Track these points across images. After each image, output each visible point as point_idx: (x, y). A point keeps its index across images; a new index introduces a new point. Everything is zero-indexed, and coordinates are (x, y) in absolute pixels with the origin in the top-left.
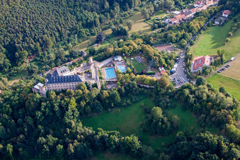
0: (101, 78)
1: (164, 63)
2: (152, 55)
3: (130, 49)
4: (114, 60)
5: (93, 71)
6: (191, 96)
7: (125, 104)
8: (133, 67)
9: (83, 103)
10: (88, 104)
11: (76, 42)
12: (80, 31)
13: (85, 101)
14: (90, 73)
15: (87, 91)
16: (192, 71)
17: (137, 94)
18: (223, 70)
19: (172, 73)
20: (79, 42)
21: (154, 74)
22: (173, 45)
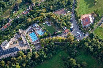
0: (30, 43)
1: (65, 24)
2: (57, 21)
3: (42, 18)
4: (33, 26)
5: (23, 38)
6: (90, 47)
7: (49, 58)
8: (47, 31)
9: (24, 65)
10: (27, 64)
11: (2, 12)
12: (3, 4)
13: (25, 63)
14: (22, 40)
15: (25, 56)
16: (83, 27)
17: (55, 50)
18: (101, 23)
19: (71, 30)
20: (4, 11)
21: (61, 33)
22: (64, 9)
